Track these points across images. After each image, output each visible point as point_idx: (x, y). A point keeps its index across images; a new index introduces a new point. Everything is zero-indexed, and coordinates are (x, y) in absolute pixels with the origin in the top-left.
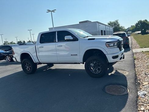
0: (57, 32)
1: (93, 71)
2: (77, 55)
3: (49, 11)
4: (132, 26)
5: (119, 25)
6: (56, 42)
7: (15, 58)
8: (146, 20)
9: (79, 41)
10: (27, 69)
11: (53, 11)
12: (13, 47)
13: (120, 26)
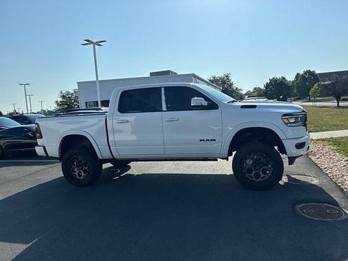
0: (163, 89)
1: (251, 177)
2: (215, 140)
3: (89, 42)
4: (255, 89)
5: (231, 84)
6: (162, 111)
7: (44, 148)
8: (284, 78)
9: (219, 109)
10: (76, 174)
11: (98, 43)
12: (39, 121)
13: (235, 86)
